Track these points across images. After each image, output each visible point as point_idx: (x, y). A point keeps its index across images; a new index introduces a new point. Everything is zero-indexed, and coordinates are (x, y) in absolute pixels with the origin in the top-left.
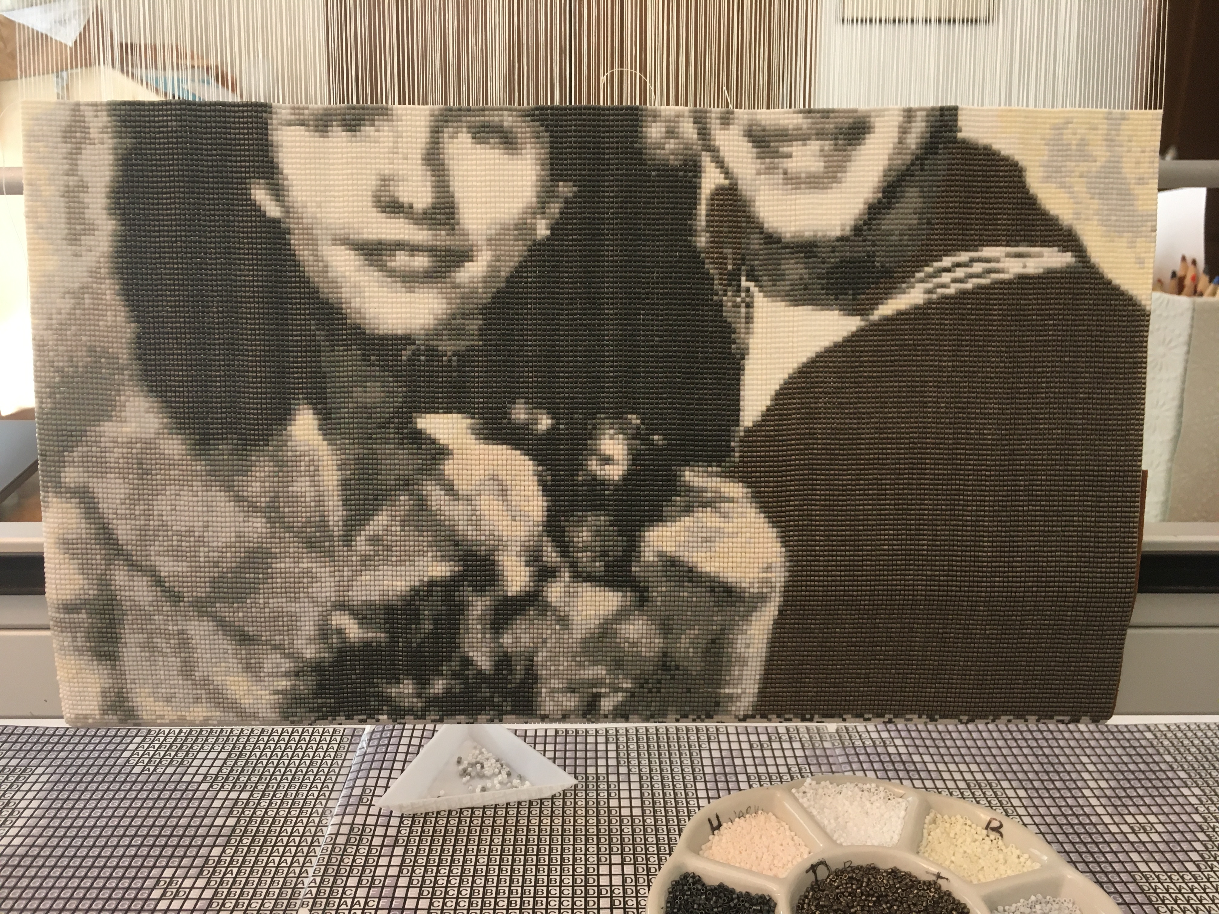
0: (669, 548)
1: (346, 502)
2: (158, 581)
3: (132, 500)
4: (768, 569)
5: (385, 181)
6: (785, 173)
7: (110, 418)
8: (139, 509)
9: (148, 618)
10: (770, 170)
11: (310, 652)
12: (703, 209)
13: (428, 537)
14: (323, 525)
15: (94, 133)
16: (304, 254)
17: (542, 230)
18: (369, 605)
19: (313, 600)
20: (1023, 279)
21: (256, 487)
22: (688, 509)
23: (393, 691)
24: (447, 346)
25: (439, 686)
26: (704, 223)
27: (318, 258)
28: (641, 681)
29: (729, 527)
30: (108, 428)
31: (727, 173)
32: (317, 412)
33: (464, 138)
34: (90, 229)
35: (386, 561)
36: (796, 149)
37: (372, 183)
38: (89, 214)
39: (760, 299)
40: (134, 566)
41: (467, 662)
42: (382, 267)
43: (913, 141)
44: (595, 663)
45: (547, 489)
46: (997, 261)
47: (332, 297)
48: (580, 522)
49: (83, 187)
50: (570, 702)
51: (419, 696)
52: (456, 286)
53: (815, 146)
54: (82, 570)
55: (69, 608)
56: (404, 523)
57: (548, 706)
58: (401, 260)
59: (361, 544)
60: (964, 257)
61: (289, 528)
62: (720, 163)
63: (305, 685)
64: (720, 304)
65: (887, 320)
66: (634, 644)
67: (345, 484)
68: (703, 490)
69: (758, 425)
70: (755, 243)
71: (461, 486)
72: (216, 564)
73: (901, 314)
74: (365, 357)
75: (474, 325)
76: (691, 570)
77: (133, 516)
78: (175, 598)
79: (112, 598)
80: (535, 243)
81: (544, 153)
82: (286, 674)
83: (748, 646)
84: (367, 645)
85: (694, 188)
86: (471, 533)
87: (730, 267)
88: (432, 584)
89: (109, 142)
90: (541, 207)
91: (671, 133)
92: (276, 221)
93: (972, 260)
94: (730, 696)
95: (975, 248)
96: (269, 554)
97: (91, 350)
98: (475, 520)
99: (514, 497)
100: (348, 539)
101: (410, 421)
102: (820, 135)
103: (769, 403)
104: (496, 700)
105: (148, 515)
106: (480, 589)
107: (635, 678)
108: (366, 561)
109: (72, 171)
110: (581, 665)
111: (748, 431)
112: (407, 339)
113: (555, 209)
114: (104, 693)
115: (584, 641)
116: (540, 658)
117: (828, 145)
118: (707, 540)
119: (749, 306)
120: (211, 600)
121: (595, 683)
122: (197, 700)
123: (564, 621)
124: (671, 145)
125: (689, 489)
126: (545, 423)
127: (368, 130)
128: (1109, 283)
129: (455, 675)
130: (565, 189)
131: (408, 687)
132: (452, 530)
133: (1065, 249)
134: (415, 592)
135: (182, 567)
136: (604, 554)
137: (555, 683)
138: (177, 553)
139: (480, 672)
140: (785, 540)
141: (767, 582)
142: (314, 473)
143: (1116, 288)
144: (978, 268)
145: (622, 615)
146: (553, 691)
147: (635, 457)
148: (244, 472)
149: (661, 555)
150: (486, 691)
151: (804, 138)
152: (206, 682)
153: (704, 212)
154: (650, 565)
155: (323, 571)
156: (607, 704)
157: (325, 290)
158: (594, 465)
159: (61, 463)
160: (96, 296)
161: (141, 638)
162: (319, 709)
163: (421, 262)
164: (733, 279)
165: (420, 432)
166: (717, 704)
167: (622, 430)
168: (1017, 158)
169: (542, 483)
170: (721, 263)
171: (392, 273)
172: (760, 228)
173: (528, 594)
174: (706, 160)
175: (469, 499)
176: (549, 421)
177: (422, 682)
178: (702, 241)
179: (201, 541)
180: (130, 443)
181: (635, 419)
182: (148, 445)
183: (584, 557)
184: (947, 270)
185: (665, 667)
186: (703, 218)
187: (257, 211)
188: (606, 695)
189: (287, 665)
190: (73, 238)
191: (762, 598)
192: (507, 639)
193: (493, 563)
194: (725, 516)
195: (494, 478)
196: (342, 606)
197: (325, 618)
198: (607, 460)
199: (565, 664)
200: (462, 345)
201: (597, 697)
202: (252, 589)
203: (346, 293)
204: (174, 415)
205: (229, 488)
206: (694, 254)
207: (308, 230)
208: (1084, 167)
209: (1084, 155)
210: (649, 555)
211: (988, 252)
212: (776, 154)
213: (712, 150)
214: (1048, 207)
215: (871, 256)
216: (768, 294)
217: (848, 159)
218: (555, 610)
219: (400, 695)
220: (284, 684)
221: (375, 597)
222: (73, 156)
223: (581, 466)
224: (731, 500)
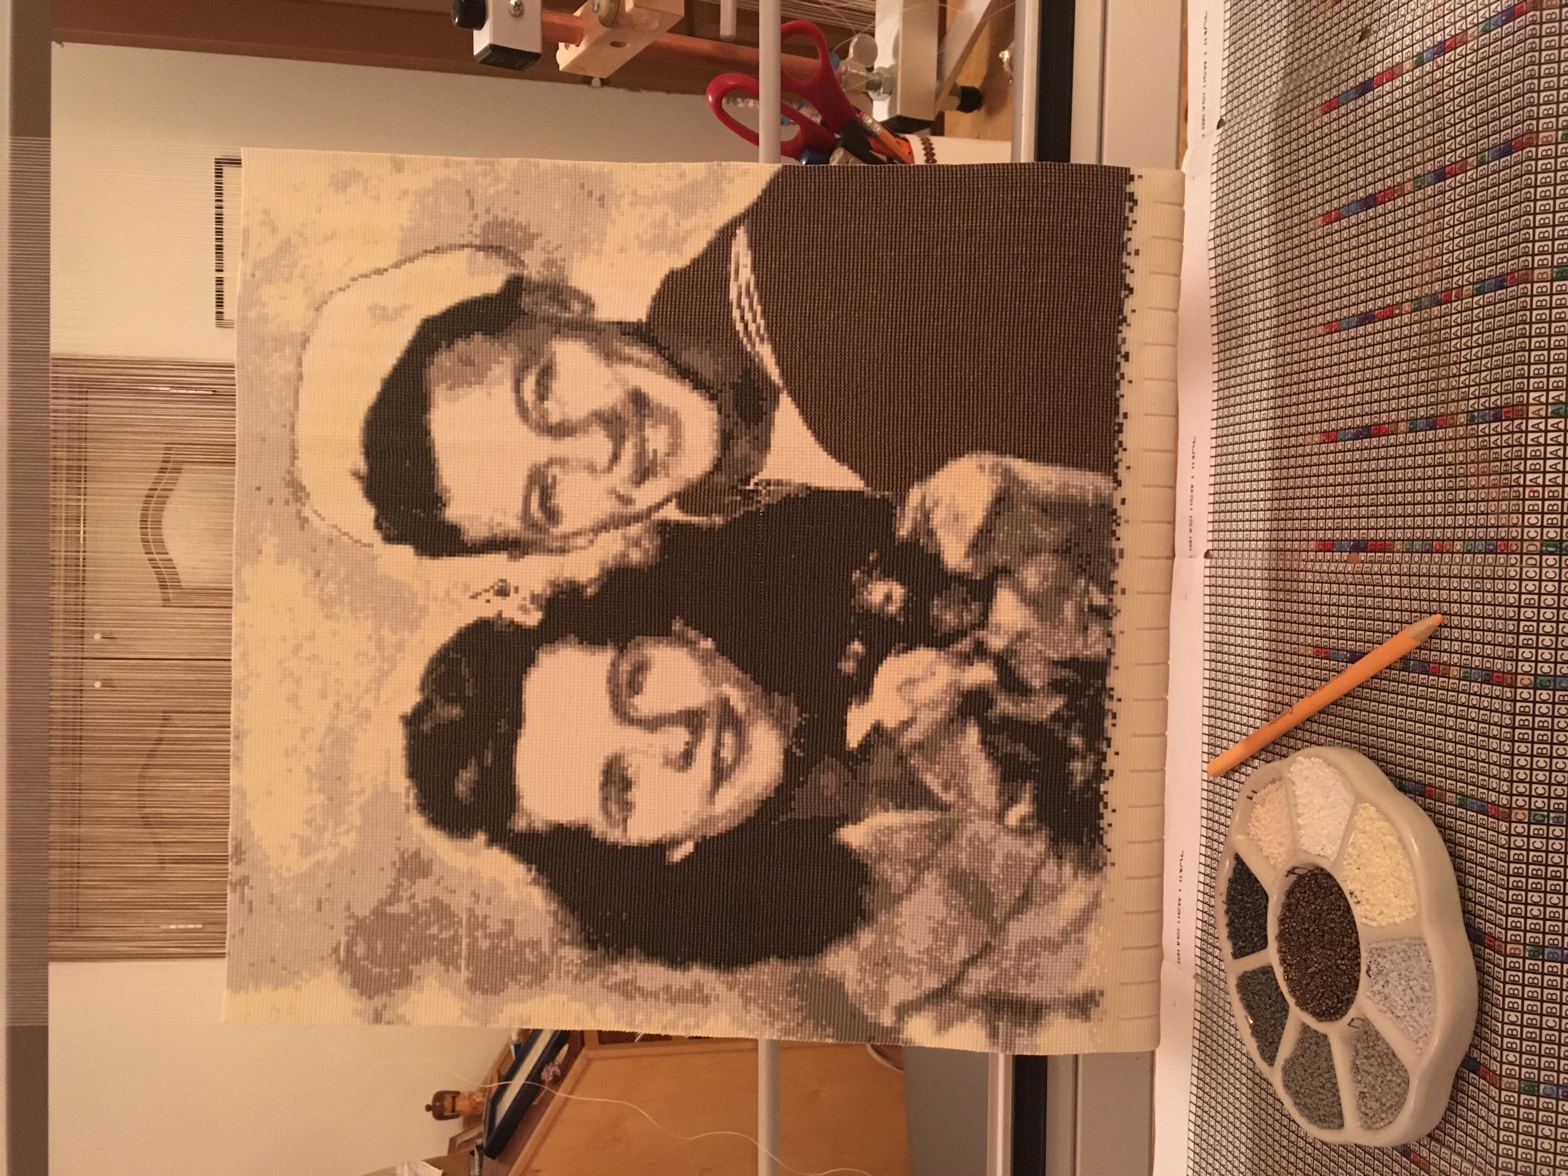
0: (962, 549)
1: (914, 807)
2: (972, 961)
3: (906, 973)
4: (981, 468)
5: (667, 762)
6: (668, 455)
7: (842, 985)
8: (913, 968)
9: (1004, 972)
10: (666, 467)
11: (1040, 846)
12: (695, 519)
13: (944, 743)
14: (932, 826)
15: (628, 976)
16: (721, 826)
17: (708, 644)
18: (1000, 794)
19: (994, 839)
20: (755, 268)
21: (900, 877)
22: (931, 533)
23: (1079, 778)
24: (794, 718)
25: (1076, 741)
26: (705, 518)
27: (724, 816)
28: (1080, 570)
29: (946, 501)
30: (850, 987)
31: (668, 500)
32: (842, 825)
33: (637, 700)
34: (698, 986)
35: (965, 777)
36: (650, 447)
37: (669, 772)
38: (688, 986)
39: (763, 475)
40: (959, 978)
41: (1056, 717)
42: (732, 768)
43: (646, 356)
44: (1061, 611)
45: (910, 647)
46: (740, 287)
47: (754, 807)
48: (939, 621)
49: (667, 988)
50: (1096, 630)
51: (1084, 757)
52: (748, 712)
53: (649, 432)
54: (962, 1019)
55: (993, 1034)
56: (933, 762)
57: (1099, 649)
58: (727, 754)
59: (949, 797)
60: (736, 314)
61: (933, 853)
62: (660, 506)
63: (1071, 851)
64: (768, 506)
65: (782, 374)
66: (1045, 578)
67: (900, 807)
68: (915, 519)
69: (863, 477)
70: (721, 479)
71: (905, 714)
72: (961, 913)
73: (779, 363)
74: (801, 785)
75: (778, 699)
76: (981, 531)
77: (919, 974)
78: (987, 949)
79: (985, 999)
80: (717, 649)
81: (650, 641)
82: (1060, 867)
83: (1050, 482)
84: (1036, 799)
85: (678, 525)
86: (944, 708)
87: (739, 498)
88: (983, 742)
89: (634, 965)
90: (690, 644)
91: (637, 543)
92: (696, 846)
93: (739, 306)
94: (1096, 495)
95: (730, 305)
96: (954, 870)
97: (790, 994)
98: (933, 704)
99: (918, 672)
100: (944, 807)
101: (850, 753)
102: (641, 428)
103: (846, 467)
104: (1092, 693)
105: (919, 962)
106: (990, 703)
107: (1076, 576)
108: (963, 794)
109: (656, 996)
110: (1062, 622)
111: (867, 484)
112: (788, 753)
113: (692, 634)
114: (1070, 1016)
115: (1041, 619)
116: (1055, 656)
117: (648, 422)
118: (956, 518)
119: (768, 483)
120: (990, 921)
121: (1080, 610)
122: (1080, 941)
123: (1022, 636)
124: (645, 543)
125: (915, 531)
126: (857, 647)
127: (630, 773)
128: (760, 198)
129: (1067, 726)
130: (677, 625)
131: (1077, 766)
132: (939, 724)
133: (734, 235)
134: (989, 755)
135: (962, 940)
136: (965, 602)
137: (1079, 643)
138: (952, 942)
139: (1067, 706)
140: (958, 454)
141: (993, 468)
142: (891, 831)
143: (765, 192)
144: (745, 302)
145: (1019, 589)
146: (1085, 645)
147: (886, 575)
148: (888, 885)
149: (967, 555)
150: (1084, 702)
151: (643, 441)
152: (1065, 934)
153: (697, 518)
154: (975, 566)
155: (970, 829)
156: (1099, 599)
157: (750, 812)
158: (892, 609)
159: (877, 1026)
160: (748, 986)
161: (1022, 982)
162: (1093, 842)
163: (728, 738)
164: (748, 496)
165: (861, 746)
166: (1103, 506)
167: (864, 585)
168: (663, 276)
169: (906, 650)
170: (734, 505)
171: (737, 760)
172: (711, 473)
173: (996, 664)
174: (657, 516)
175: (916, 710)
176: (856, 643)
177: (1072, 753)
178: (718, 520)
179: (942, 923)
180: (862, 970)
181: (856, 575)
182: (864, 956)
183: (967, 618)
184: (746, 326)
185: (1068, 550)
186: (701, 518)
187: (687, 859)
188: (1091, 601)
189: (1051, 864)
190: (706, 1000)
191: (1007, 474)
192: (1037, 683)
193: (970, 692)
194: (936, 504)
195: (899, 689)
196: (1000, 817)
197: (1010, 830)
198: (888, 598)
199: (1061, 635)
200: (794, 710)
201: (1091, 608)
202: (982, 886)
203: (750, 797)
204: (841, 936)
205: (899, 898)
206: (727, 526)
207: (704, 822)
208: (671, 222)
209: (663, 224)
210: (966, 565)
211: (733, 295)
212: (654, 462)
213: (651, 510)
214: (701, 249)
215: (734, 386)
216: (761, 469)
217: (659, 406)
218: (1011, 643)
219: (1083, 771)
220: (1068, 870)
221: (993, 789)
222: (646, 994)
223: (892, 619)
224: (924, 498)
